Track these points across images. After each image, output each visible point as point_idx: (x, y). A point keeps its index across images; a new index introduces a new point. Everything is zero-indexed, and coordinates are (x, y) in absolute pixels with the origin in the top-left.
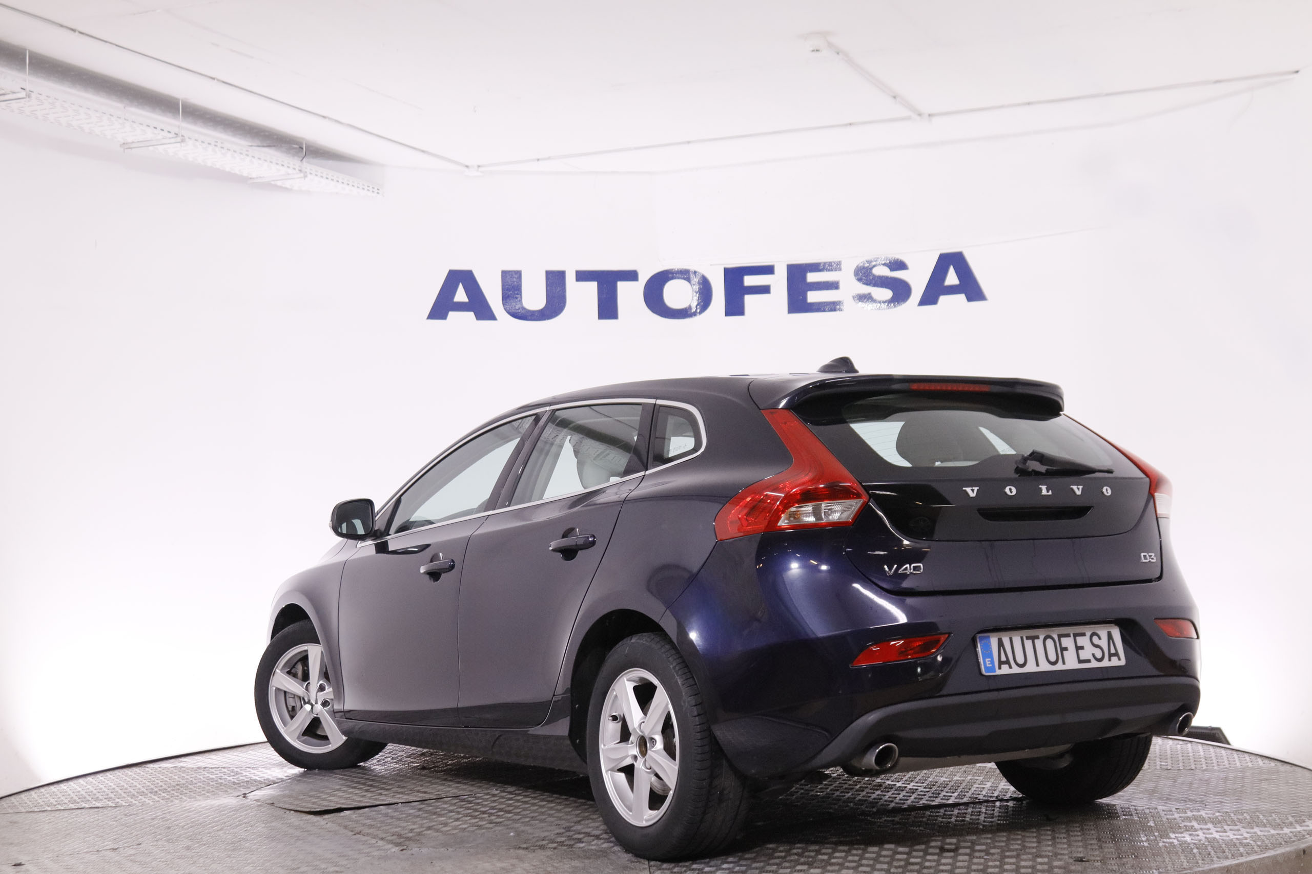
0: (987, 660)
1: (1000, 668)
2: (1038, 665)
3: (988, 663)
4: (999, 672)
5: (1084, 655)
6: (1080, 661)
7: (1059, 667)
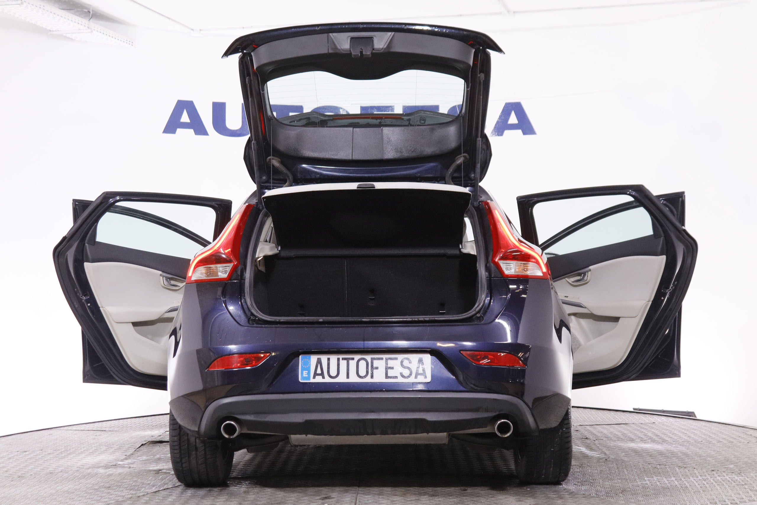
0: (304, 372)
1: (314, 377)
2: (348, 377)
3: (304, 374)
6: (387, 377)
7: (368, 380)
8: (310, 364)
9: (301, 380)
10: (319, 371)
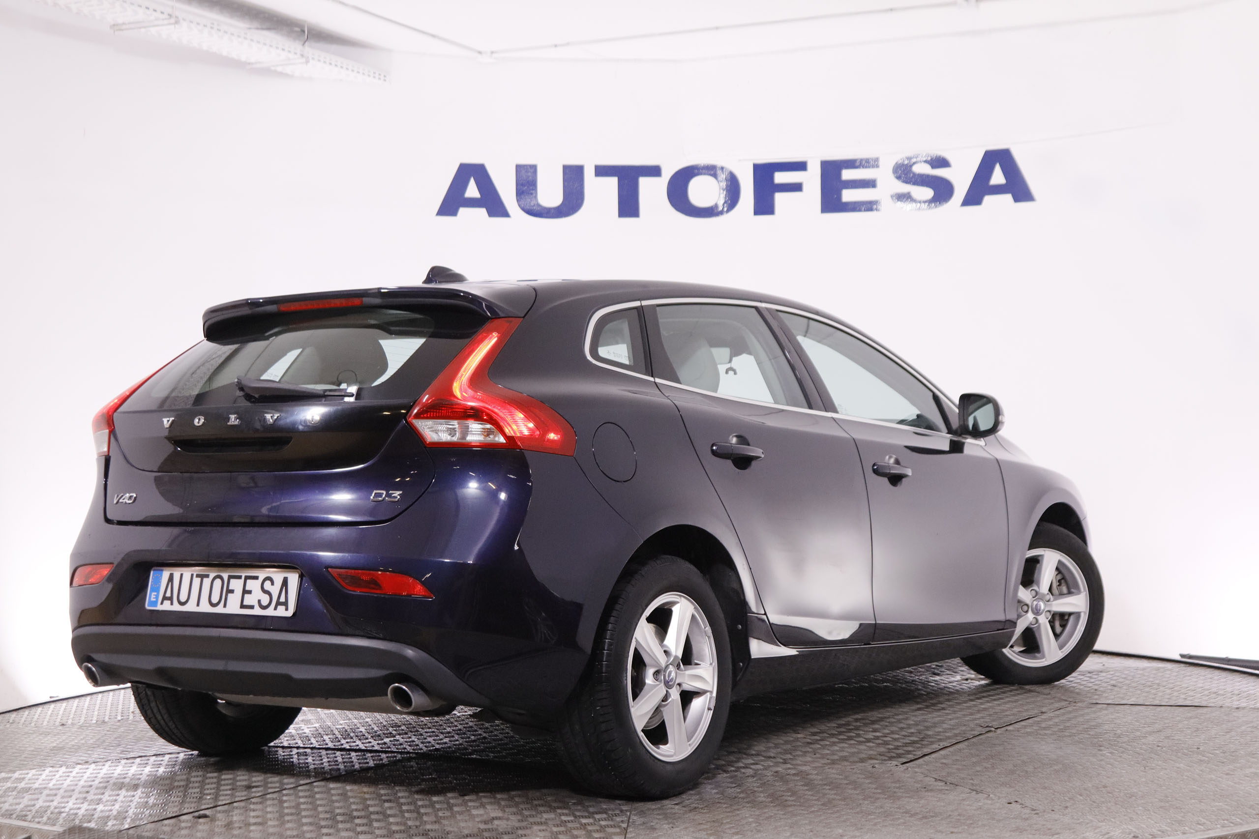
1: (162, 603)
2: (198, 605)
4: (160, 607)
5: (249, 600)
7: (219, 610)
8: (160, 582)
9: (148, 606)
10: (168, 594)
